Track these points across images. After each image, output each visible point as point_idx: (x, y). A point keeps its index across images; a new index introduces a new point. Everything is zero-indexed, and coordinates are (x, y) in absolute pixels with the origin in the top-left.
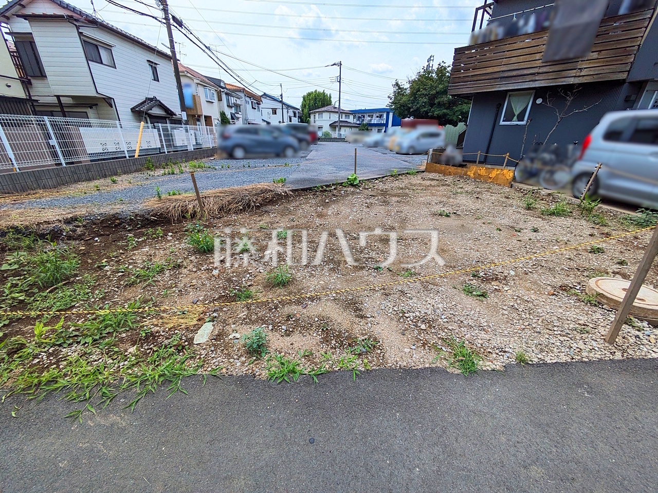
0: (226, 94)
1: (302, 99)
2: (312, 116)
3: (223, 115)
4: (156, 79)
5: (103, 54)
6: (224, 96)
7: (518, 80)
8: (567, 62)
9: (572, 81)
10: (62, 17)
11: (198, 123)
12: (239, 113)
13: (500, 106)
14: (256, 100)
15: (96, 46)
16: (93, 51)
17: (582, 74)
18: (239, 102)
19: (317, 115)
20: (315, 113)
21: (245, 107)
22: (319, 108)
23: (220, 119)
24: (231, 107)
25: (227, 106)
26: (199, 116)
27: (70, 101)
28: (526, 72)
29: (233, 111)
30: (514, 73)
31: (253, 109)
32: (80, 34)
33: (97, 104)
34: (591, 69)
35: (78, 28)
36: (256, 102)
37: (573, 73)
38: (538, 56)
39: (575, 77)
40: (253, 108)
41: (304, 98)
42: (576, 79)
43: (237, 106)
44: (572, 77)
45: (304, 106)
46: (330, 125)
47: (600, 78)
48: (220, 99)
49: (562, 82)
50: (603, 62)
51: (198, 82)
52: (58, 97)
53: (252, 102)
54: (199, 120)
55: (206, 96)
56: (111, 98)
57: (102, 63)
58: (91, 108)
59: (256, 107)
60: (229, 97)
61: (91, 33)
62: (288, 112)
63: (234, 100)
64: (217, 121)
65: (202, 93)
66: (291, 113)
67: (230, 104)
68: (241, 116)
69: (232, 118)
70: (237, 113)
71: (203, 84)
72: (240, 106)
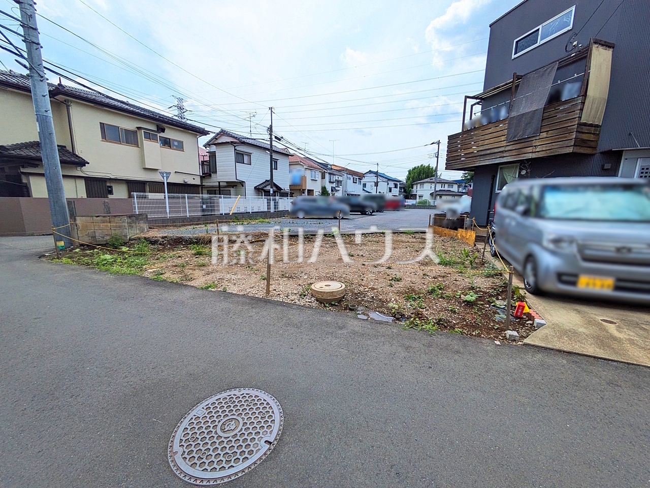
0: (329, 173)
1: (408, 173)
2: (415, 187)
3: (324, 189)
4: (276, 168)
5: (246, 158)
6: (327, 176)
7: (492, 157)
8: (524, 141)
9: (530, 156)
10: (229, 143)
11: (303, 194)
12: (340, 186)
13: (494, 178)
14: (358, 176)
15: (243, 154)
16: (240, 157)
17: (537, 150)
18: (340, 178)
19: (419, 185)
20: (416, 184)
21: (346, 182)
22: (422, 179)
23: (321, 192)
24: (333, 183)
25: (329, 182)
26: (304, 190)
27: (225, 184)
28: (496, 150)
29: (334, 185)
30: (488, 152)
32: (235, 149)
33: (236, 186)
34: (543, 146)
35: (235, 147)
36: (357, 178)
37: (530, 150)
38: (503, 138)
39: (532, 152)
40: (353, 182)
41: (409, 172)
42: (533, 154)
43: (339, 182)
44: (530, 153)
45: (408, 178)
46: (430, 194)
47: (552, 153)
48: (323, 177)
49: (523, 157)
50: (552, 139)
51: (307, 167)
52: (219, 182)
53: (353, 178)
54: (304, 193)
55: (312, 177)
56: (243, 182)
57: (243, 163)
58: (233, 187)
59: (358, 182)
60: (332, 176)
61: (241, 148)
62: (388, 184)
63: (336, 178)
64: (318, 193)
65: (308, 174)
66: (392, 184)
67: (332, 181)
68: (341, 189)
69: (332, 191)
70: (337, 187)
71: (310, 168)
72: (341, 181)
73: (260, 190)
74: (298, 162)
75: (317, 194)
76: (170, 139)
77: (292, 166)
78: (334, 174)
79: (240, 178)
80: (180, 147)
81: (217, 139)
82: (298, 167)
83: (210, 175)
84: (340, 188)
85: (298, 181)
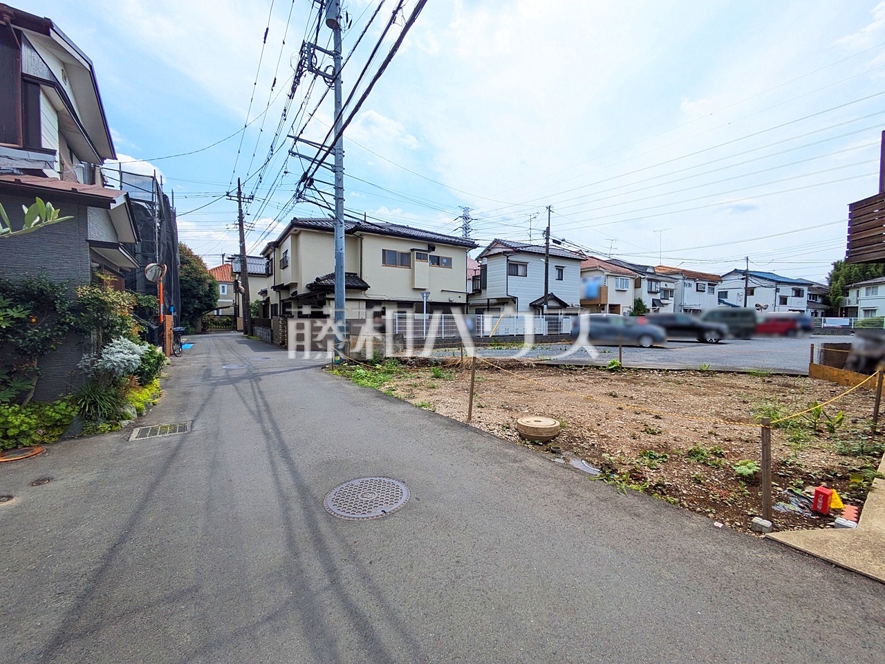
0: (649, 280)
3: (638, 305)
4: (560, 278)
5: (521, 270)
6: (645, 284)
10: (501, 253)
11: (602, 311)
12: (670, 298)
14: (708, 281)
15: (517, 265)
16: (513, 269)
18: (670, 286)
20: (857, 286)
21: (683, 292)
23: (632, 307)
24: (656, 293)
25: (649, 292)
26: (604, 305)
27: (495, 301)
29: (658, 296)
31: (698, 292)
32: (508, 260)
33: (507, 302)
35: (508, 257)
36: (707, 283)
40: (697, 290)
43: (667, 293)
48: (637, 285)
51: (609, 274)
52: (488, 299)
53: (697, 284)
54: (603, 309)
55: (617, 285)
56: (516, 298)
57: (517, 275)
58: (504, 305)
59: (706, 289)
60: (654, 283)
61: (515, 258)
62: (777, 290)
63: (663, 285)
64: (629, 309)
65: (612, 284)
66: (787, 291)
67: (653, 290)
68: (673, 302)
69: (654, 305)
70: (664, 299)
71: (615, 275)
72: (672, 291)
73: (536, 307)
74: (596, 267)
75: (626, 310)
76: (439, 257)
77: (585, 275)
78: (657, 281)
79: (511, 294)
80: (449, 263)
81: (490, 250)
82: (596, 274)
83: (480, 292)
84: (671, 301)
85: (594, 293)
